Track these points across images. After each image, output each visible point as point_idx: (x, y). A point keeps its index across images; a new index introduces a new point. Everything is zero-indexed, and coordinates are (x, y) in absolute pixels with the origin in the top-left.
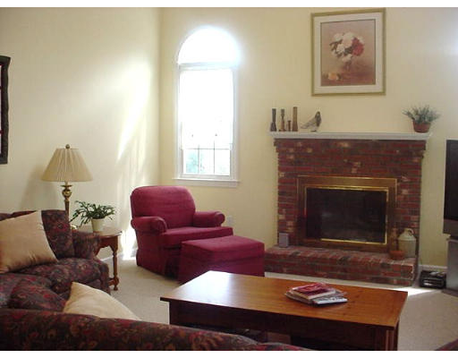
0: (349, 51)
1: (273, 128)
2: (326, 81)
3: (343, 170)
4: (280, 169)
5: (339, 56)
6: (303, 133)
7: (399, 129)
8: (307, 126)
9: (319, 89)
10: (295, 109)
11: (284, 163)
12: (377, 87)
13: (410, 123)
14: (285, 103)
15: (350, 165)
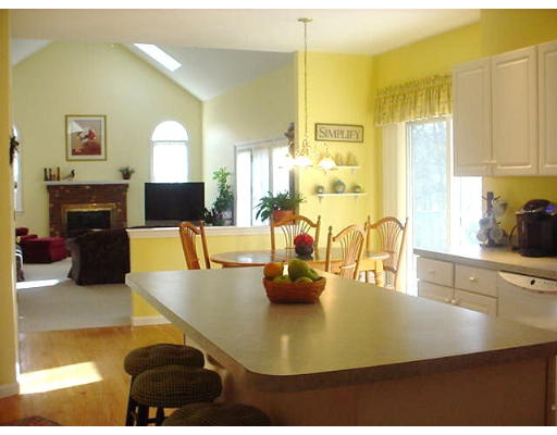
0: (87, 137)
1: (46, 179)
2: (74, 153)
3: (86, 201)
4: (50, 202)
5: (81, 139)
6: (62, 182)
7: (114, 178)
8: (66, 178)
9: (71, 157)
10: (58, 169)
11: (52, 199)
12: (102, 157)
13: (120, 175)
14: (52, 165)
15: (90, 198)
